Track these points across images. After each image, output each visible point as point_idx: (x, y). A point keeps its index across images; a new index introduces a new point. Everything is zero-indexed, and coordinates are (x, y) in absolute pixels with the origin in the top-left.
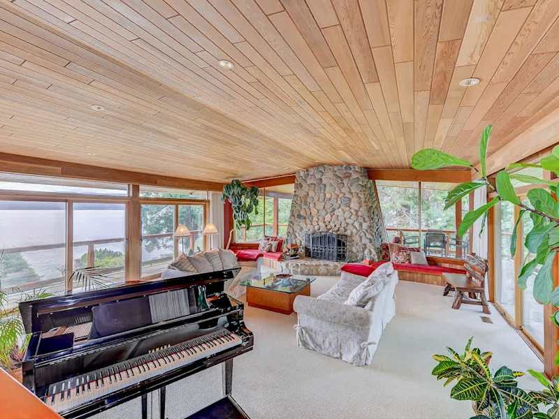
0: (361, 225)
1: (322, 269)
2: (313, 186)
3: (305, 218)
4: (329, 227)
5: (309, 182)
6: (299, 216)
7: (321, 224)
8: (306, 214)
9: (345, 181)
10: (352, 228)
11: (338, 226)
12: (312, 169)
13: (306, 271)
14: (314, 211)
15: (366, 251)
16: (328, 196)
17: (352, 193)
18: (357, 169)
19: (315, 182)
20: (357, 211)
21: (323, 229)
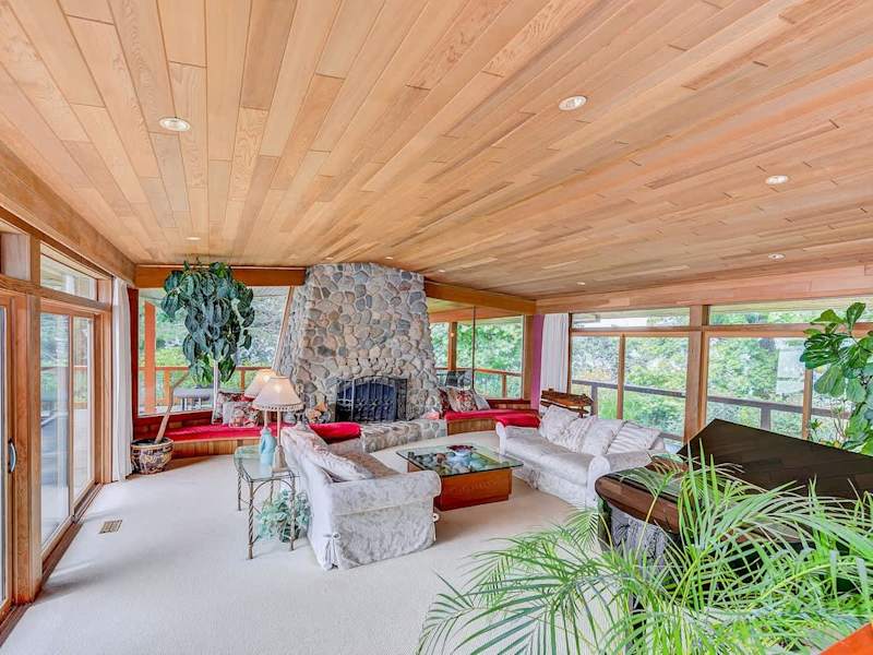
0: (423, 363)
1: (391, 437)
2: (350, 297)
3: (333, 353)
4: (375, 368)
5: (342, 289)
6: (324, 351)
7: (364, 363)
8: (337, 346)
9: (403, 296)
10: (411, 367)
11: (390, 366)
12: (348, 267)
13: (373, 444)
14: (350, 342)
15: (429, 401)
16: (376, 316)
17: (411, 315)
18: (419, 279)
19: (353, 290)
20: (418, 343)
21: (366, 370)
